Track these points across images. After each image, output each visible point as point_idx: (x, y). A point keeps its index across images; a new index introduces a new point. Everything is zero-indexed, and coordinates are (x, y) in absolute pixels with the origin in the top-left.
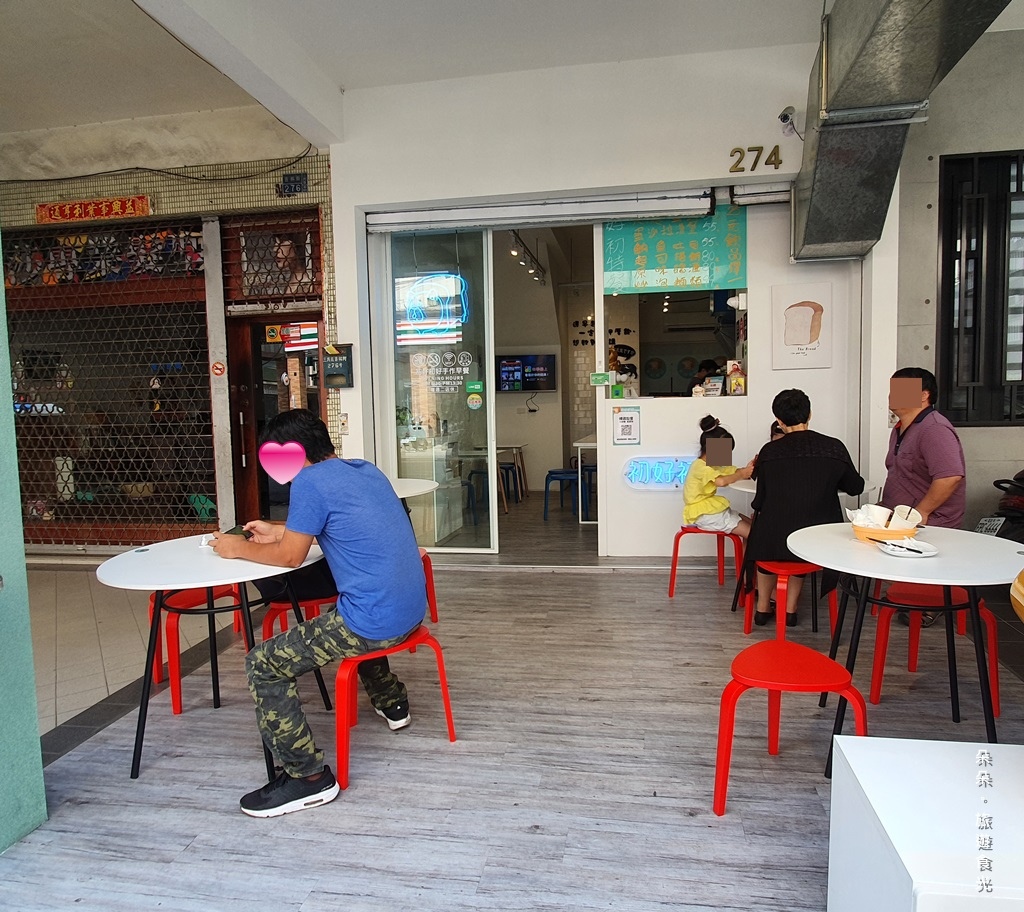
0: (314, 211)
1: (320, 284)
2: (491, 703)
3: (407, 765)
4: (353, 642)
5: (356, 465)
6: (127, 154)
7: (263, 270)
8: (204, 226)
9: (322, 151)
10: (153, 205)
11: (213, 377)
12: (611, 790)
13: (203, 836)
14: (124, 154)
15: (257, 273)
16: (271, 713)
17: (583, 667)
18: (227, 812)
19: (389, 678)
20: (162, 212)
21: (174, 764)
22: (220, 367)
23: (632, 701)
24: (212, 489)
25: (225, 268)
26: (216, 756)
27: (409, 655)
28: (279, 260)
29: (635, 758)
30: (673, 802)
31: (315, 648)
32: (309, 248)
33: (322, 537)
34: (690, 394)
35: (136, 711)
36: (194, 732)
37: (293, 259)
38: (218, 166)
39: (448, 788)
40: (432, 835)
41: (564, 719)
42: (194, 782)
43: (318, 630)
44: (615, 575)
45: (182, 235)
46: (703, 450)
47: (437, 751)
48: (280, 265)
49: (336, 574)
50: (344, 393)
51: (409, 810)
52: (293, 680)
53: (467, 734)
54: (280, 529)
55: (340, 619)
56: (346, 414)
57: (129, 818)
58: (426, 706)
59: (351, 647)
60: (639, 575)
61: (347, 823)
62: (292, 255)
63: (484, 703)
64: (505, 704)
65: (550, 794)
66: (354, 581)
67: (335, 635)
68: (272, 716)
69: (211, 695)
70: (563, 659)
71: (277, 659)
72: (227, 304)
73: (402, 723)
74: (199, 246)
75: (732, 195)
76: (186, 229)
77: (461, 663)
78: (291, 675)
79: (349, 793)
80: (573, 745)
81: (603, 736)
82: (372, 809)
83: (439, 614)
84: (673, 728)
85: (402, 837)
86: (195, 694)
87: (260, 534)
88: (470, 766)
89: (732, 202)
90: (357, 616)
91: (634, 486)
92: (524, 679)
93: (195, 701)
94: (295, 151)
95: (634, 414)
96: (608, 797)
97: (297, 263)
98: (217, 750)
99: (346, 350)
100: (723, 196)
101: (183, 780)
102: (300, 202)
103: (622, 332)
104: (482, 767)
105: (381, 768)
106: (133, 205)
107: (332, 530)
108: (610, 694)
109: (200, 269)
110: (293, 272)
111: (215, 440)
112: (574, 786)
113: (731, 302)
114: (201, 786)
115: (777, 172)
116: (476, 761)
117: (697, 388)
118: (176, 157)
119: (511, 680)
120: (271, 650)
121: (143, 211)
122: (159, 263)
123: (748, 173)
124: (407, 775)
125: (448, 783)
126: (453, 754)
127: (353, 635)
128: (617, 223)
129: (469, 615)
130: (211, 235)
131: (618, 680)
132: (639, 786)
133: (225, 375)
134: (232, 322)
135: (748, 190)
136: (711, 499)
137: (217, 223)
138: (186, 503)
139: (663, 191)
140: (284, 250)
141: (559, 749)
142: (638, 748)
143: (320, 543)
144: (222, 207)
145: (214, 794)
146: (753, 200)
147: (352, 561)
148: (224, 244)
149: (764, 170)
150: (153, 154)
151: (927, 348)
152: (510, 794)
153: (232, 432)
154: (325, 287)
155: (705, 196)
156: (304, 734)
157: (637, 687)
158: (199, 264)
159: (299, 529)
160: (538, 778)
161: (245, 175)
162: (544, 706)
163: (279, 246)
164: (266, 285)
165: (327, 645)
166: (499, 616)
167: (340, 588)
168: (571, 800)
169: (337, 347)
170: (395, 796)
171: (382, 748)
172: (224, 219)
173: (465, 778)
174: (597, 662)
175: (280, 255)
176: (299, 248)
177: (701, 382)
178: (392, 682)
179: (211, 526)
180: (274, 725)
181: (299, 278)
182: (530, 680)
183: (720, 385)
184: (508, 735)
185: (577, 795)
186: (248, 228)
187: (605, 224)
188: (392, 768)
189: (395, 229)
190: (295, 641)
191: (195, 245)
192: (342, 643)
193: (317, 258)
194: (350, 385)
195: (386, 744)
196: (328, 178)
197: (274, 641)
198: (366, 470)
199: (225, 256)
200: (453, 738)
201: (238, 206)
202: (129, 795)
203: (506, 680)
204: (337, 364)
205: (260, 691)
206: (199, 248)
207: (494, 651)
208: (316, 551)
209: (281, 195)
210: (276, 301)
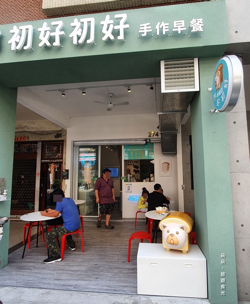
0: (63, 141)
1: (63, 156)
2: (92, 246)
3: (74, 256)
4: (66, 231)
5: (68, 199)
6: (23, 128)
7: (50, 153)
8: (38, 143)
9: (65, 129)
10: (27, 139)
11: (37, 176)
12: (111, 259)
13: (37, 266)
14: (22, 128)
15: (49, 153)
16: (50, 244)
17: (112, 240)
18: (41, 263)
19: (72, 240)
20: (29, 140)
21: (30, 256)
22: (38, 173)
23: (120, 246)
24: (34, 201)
25: (42, 152)
26: (38, 255)
27: (77, 238)
28: (54, 151)
29: (117, 255)
30: (121, 261)
31: (59, 232)
32: (61, 148)
33: (61, 212)
34: (143, 181)
35: (24, 246)
36: (33, 252)
37: (57, 151)
38: (43, 131)
39: (81, 259)
40: (78, 266)
41: (106, 249)
42: (34, 259)
43: (60, 229)
44: (125, 222)
45: (33, 145)
46: (143, 194)
47: (80, 254)
48: (54, 152)
49: (64, 218)
50: (66, 180)
51: (74, 262)
52: (54, 238)
53: (86, 251)
54: (54, 211)
55: (64, 227)
56: (66, 185)
57: (22, 264)
58: (79, 247)
59: (65, 232)
60: (130, 222)
61: (63, 264)
62: (57, 150)
63: (91, 246)
64: (94, 246)
65: (100, 260)
66: (67, 220)
67: (63, 230)
68: (50, 245)
69: (36, 245)
70: (108, 239)
71: (52, 234)
72: (41, 160)
73: (74, 249)
74: (36, 147)
75: (150, 141)
76: (34, 143)
77: (87, 239)
78: (54, 237)
79: (64, 260)
80: (106, 253)
81: (112, 251)
82: (67, 262)
83: (84, 230)
84: (126, 250)
85: (73, 266)
86: (32, 245)
87: (49, 211)
88: (86, 256)
89: (150, 142)
90: (67, 226)
91: (131, 202)
92: (100, 242)
93: (32, 246)
94: (60, 129)
95: (130, 186)
96: (110, 260)
97: (58, 151)
98: (38, 254)
99: (67, 171)
100: (148, 141)
101: (31, 259)
102: (60, 139)
103: (136, 162)
104: (88, 256)
105: (69, 256)
106: (23, 139)
107: (63, 211)
108: (115, 245)
109: (36, 152)
110: (57, 153)
111: (36, 190)
112: (105, 259)
113: (151, 162)
114: (36, 260)
115: (158, 137)
116: (87, 255)
117: (144, 180)
118: (34, 129)
119: (97, 242)
120: (51, 233)
121: (25, 140)
122: (27, 150)
123: (152, 137)
124: (74, 258)
125: (82, 258)
126: (83, 254)
127: (66, 230)
128: (126, 145)
129: (91, 230)
130: (39, 145)
131: (119, 242)
132: (116, 258)
133: (40, 175)
134: (42, 164)
135: (153, 140)
136: (143, 205)
137: (41, 143)
138: (27, 205)
139: (136, 140)
140: (55, 148)
141: (103, 253)
142: (118, 253)
143: (61, 213)
144: (42, 140)
145: (38, 261)
146: (154, 142)
147: (66, 216)
148: (42, 147)
149: (155, 137)
150: (29, 128)
151: (189, 173)
152: (93, 260)
153: (40, 188)
154: (64, 157)
155: (144, 140)
156: (56, 249)
157: (122, 243)
158: (36, 151)
159: (57, 210)
160: (98, 258)
161: (48, 133)
162: (103, 247)
163: (54, 148)
164: (51, 156)
165: (61, 232)
166: (97, 231)
167: (64, 222)
168: (103, 261)
169: (65, 170)
170: (71, 261)
171: (70, 254)
172: (42, 142)
173: (85, 258)
174: (115, 239)
175: (54, 150)
176: (59, 148)
177: (145, 179)
178: (73, 241)
179: (32, 211)
180: (51, 247)
181: (58, 155)
182: (101, 242)
183: (149, 180)
184: (94, 251)
185: (105, 260)
186: (48, 144)
187: (124, 145)
188: (72, 256)
189: (80, 145)
190: (55, 231)
191: (35, 147)
192: (64, 231)
193: (62, 151)
194: (68, 178)
195: (71, 253)
196: (66, 135)
197: (51, 231)
198: (70, 200)
199: (42, 150)
200: (84, 252)
201: (46, 140)
202: (22, 261)
203: (96, 242)
204: (65, 174)
205: (49, 240)
206: (36, 148)
207: (95, 237)
208: (60, 215)
209: (56, 138)
210: (53, 159)
